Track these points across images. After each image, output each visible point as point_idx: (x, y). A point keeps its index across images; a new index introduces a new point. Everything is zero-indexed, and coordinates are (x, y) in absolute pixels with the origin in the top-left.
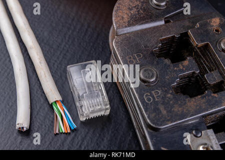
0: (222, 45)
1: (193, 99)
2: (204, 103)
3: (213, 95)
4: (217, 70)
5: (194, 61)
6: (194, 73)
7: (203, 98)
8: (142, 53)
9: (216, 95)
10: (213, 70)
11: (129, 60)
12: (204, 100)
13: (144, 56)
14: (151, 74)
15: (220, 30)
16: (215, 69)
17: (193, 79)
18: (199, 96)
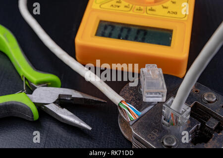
0: (206, 99)
1: (208, 143)
2: (217, 142)
3: (218, 134)
4: (211, 117)
5: (193, 118)
6: (198, 126)
7: (214, 139)
8: (156, 129)
9: (221, 134)
10: (208, 119)
11: (150, 138)
12: (216, 141)
13: (159, 130)
14: (172, 140)
15: (198, 90)
16: (210, 117)
17: (198, 131)
18: (211, 140)
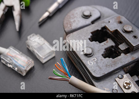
4: (125, 43)
6: (112, 46)
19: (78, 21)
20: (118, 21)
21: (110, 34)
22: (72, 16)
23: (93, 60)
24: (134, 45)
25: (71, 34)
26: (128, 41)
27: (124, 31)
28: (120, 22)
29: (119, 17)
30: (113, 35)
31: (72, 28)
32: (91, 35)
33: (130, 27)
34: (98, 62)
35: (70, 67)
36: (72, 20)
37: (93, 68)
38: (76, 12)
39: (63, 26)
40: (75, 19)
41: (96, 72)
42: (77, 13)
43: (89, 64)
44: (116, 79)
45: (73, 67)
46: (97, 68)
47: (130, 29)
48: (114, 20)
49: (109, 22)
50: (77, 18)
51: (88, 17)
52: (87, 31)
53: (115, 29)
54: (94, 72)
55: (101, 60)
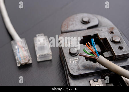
19: (76, 24)
20: (110, 31)
21: (101, 42)
22: (72, 20)
23: (76, 59)
24: (116, 55)
25: (65, 34)
26: (112, 50)
27: (112, 41)
28: (112, 33)
29: (113, 28)
30: (103, 43)
31: (67, 29)
32: (82, 38)
33: (118, 38)
34: (79, 62)
35: (59, 63)
36: (70, 23)
37: (72, 66)
38: (78, 16)
39: (61, 26)
40: (74, 22)
41: (74, 70)
42: (77, 18)
43: (70, 62)
44: (90, 81)
45: (60, 64)
46: (76, 67)
47: (118, 40)
48: (107, 29)
49: (102, 30)
50: (76, 21)
51: (86, 23)
52: (80, 34)
53: (105, 37)
54: (72, 69)
55: (83, 61)
